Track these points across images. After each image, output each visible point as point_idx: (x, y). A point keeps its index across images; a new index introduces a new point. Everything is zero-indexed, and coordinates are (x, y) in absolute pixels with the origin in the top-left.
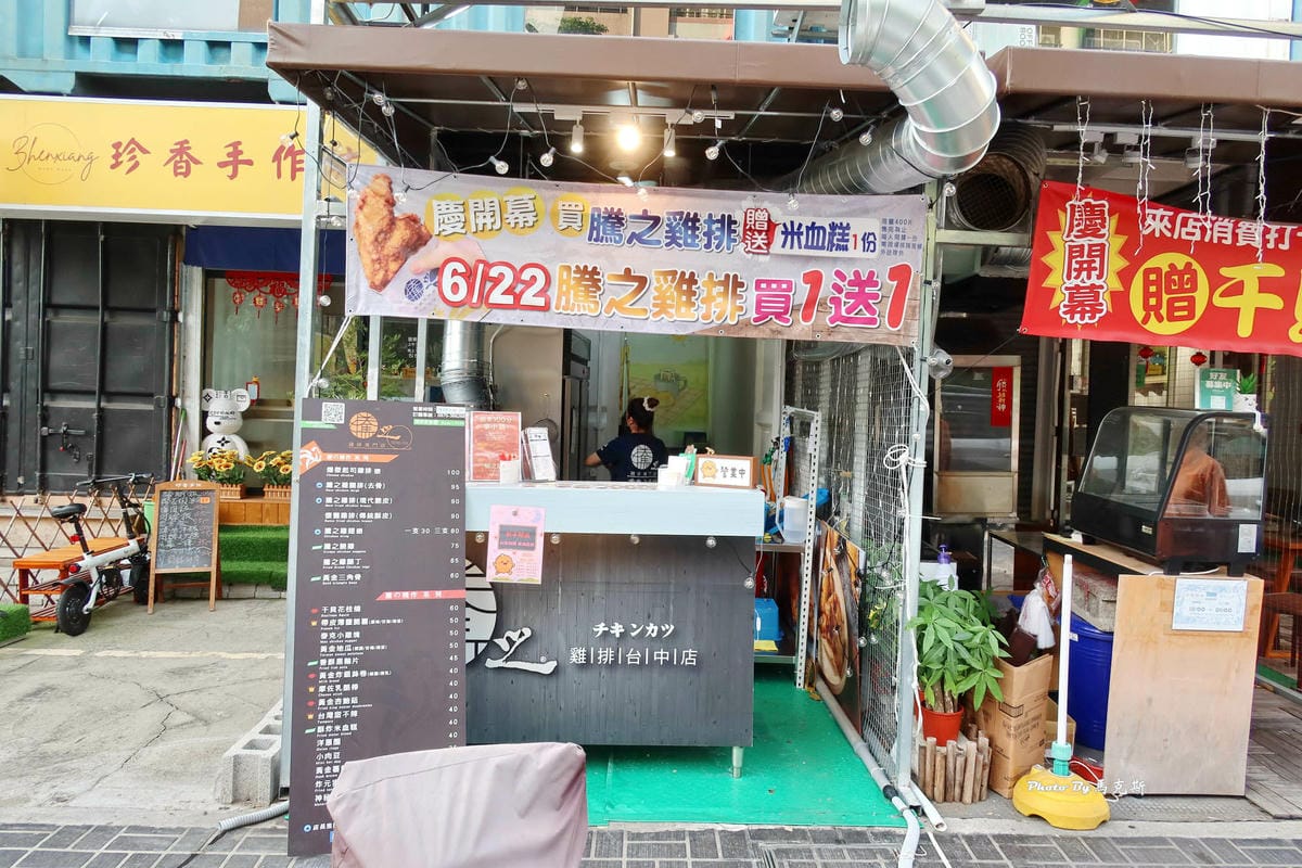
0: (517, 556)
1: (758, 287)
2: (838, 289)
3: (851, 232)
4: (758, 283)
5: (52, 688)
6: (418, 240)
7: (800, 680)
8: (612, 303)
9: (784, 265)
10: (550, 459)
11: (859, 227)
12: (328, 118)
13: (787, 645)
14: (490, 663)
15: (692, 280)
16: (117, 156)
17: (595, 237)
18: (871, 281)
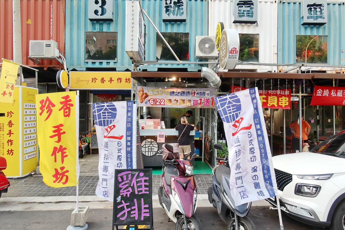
0: (161, 139)
1: (193, 101)
2: (204, 101)
3: (206, 93)
4: (193, 100)
5: (86, 164)
6: (147, 96)
7: (203, 161)
8: (173, 104)
9: (196, 98)
10: (165, 126)
11: (207, 92)
12: (134, 80)
13: (201, 155)
14: (157, 155)
15: (184, 100)
16: (92, 80)
17: (171, 95)
18: (209, 100)
